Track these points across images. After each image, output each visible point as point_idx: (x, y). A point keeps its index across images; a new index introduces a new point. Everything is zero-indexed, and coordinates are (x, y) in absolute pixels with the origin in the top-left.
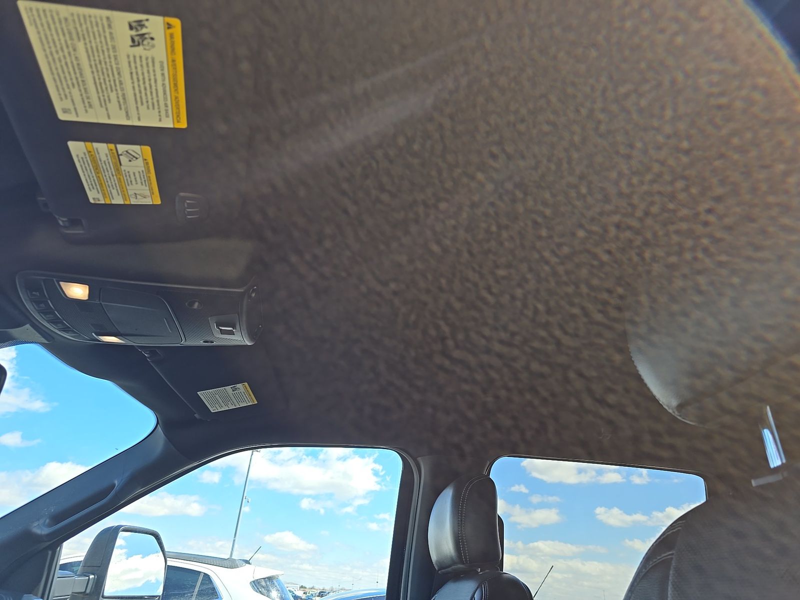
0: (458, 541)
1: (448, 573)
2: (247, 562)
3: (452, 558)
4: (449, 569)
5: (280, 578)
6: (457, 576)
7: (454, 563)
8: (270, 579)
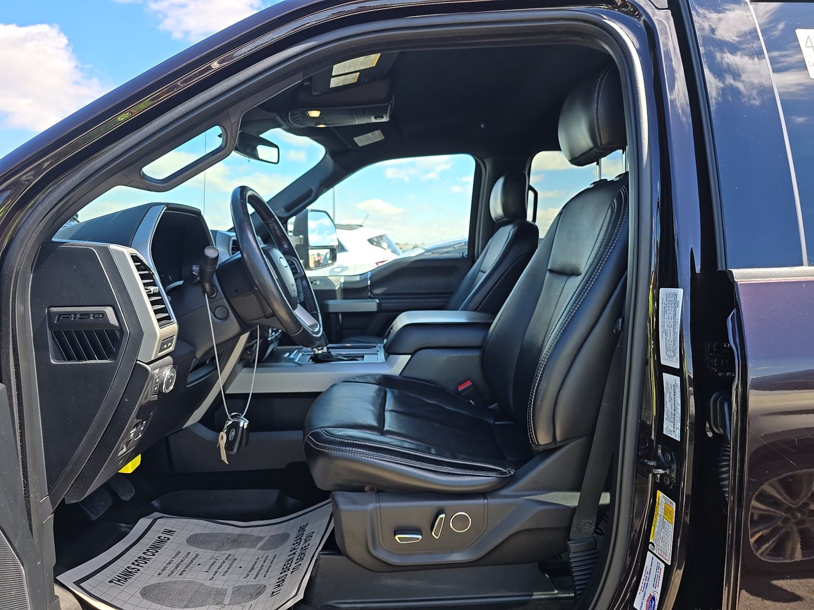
0: (505, 207)
1: (500, 223)
2: (361, 226)
3: (501, 216)
4: (501, 221)
5: (388, 236)
6: (505, 224)
7: (502, 218)
8: (381, 237)
